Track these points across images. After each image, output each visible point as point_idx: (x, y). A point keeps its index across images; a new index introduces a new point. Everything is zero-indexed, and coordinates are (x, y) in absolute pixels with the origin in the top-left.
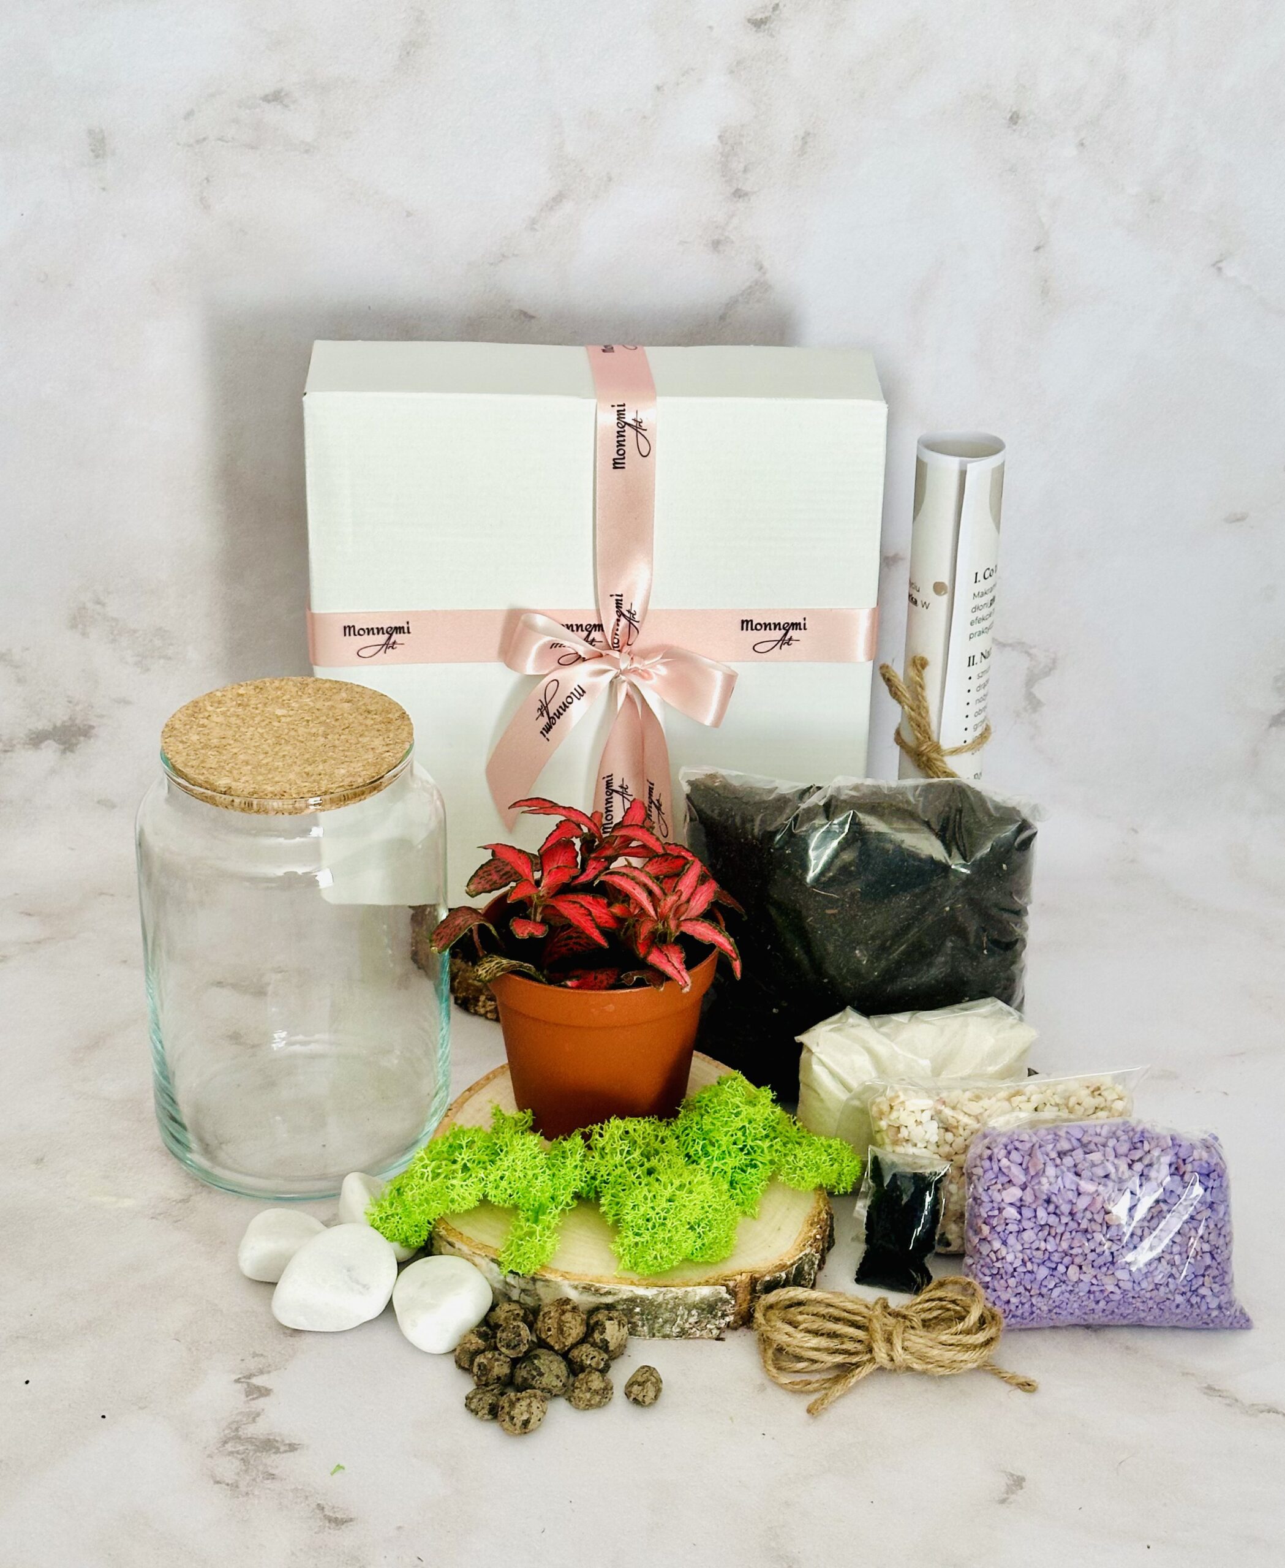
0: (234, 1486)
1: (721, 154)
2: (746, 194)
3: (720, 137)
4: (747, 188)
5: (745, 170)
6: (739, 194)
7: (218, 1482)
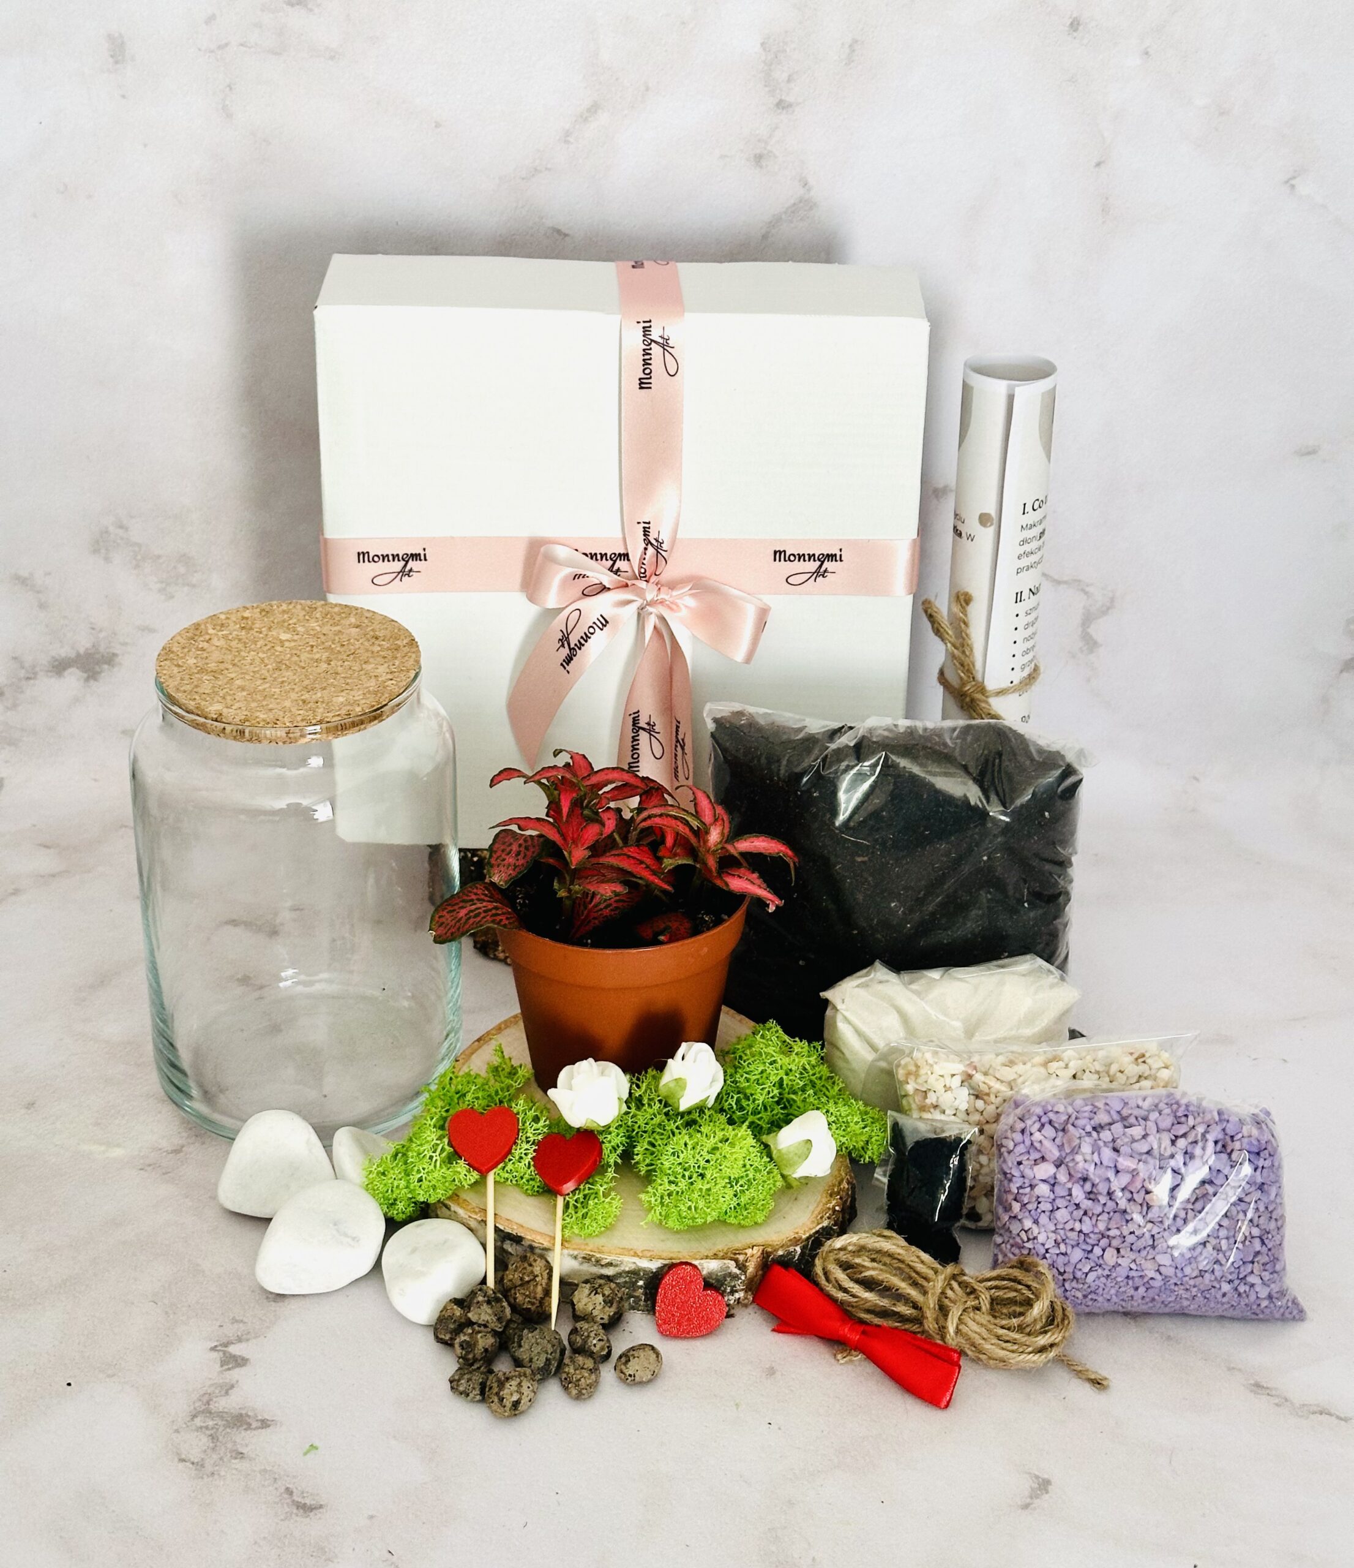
0: (199, 1465)
1: (764, 62)
2: (790, 105)
3: (762, 44)
4: (790, 99)
5: (789, 81)
6: (782, 105)
7: (183, 1460)
